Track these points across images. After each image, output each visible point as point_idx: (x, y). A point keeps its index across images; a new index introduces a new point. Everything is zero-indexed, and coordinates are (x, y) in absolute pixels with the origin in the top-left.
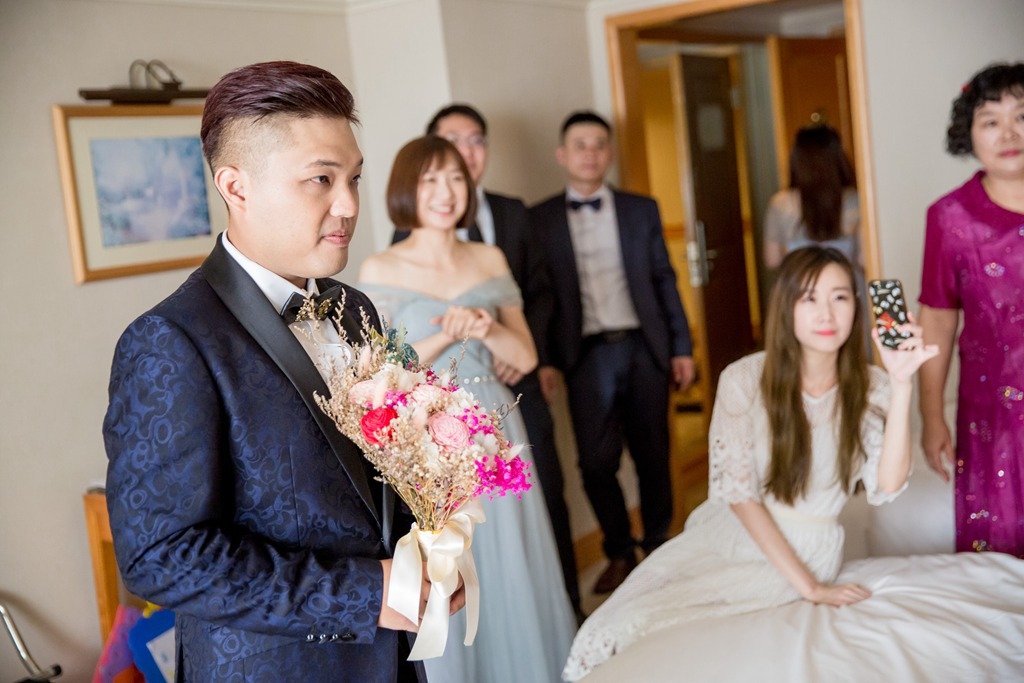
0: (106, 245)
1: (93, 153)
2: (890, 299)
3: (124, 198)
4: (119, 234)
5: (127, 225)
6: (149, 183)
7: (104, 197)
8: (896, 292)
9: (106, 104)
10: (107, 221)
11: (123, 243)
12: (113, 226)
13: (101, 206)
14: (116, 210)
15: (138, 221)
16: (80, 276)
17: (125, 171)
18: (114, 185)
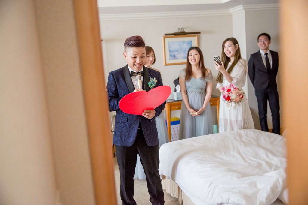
0: (170, 60)
1: (169, 44)
2: (218, 59)
3: (174, 51)
4: (173, 58)
5: (174, 56)
6: (180, 49)
7: (170, 51)
8: (219, 58)
9: (173, 36)
10: (171, 55)
11: (173, 59)
12: (172, 56)
13: (170, 53)
14: (172, 54)
15: (177, 56)
16: (164, 64)
17: (175, 47)
18: (172, 49)
